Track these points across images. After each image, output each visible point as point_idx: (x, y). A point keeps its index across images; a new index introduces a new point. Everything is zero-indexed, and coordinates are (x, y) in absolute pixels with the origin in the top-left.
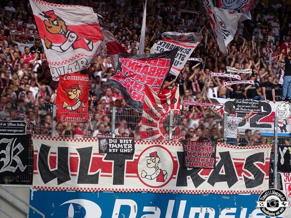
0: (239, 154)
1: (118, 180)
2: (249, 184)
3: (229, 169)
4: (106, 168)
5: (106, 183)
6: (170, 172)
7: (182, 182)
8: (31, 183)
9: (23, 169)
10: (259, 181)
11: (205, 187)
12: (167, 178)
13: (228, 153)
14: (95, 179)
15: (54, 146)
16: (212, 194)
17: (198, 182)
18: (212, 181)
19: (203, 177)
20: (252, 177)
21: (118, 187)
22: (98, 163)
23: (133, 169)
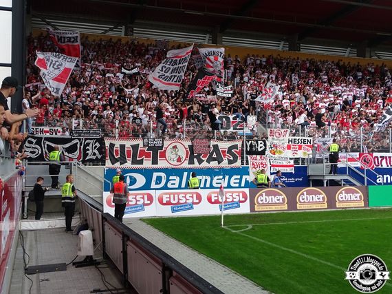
0: (224, 145)
1: (155, 162)
2: (230, 162)
3: (218, 154)
4: (148, 156)
5: (147, 164)
6: (184, 156)
7: (191, 162)
8: (105, 165)
9: (99, 157)
10: (235, 160)
11: (205, 164)
12: (183, 160)
13: (217, 145)
14: (141, 162)
15: (117, 143)
16: (209, 169)
17: (200, 161)
18: (208, 161)
19: (203, 159)
20: (232, 158)
21: (155, 166)
22: (143, 153)
23: (163, 155)
